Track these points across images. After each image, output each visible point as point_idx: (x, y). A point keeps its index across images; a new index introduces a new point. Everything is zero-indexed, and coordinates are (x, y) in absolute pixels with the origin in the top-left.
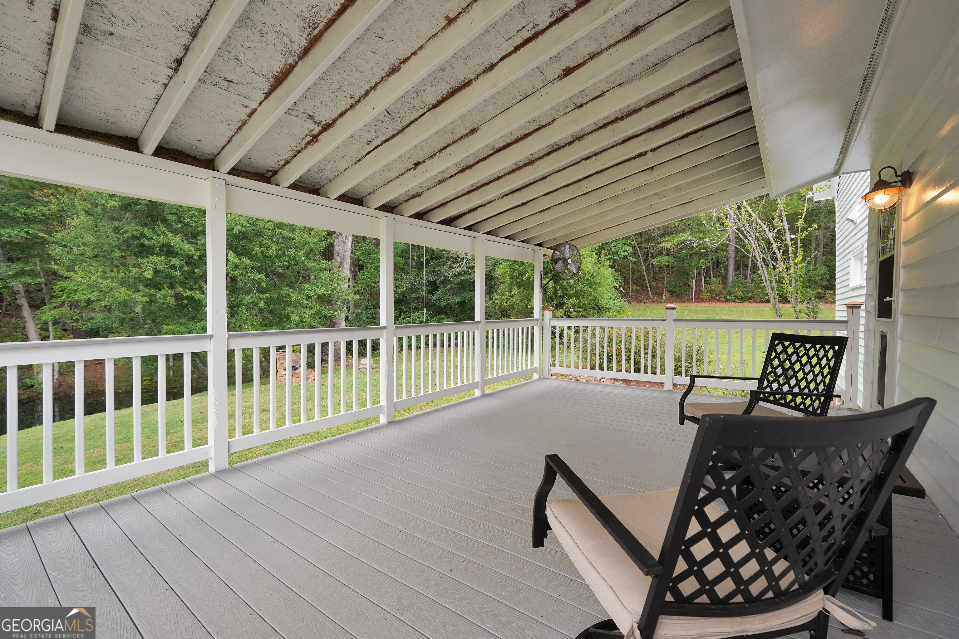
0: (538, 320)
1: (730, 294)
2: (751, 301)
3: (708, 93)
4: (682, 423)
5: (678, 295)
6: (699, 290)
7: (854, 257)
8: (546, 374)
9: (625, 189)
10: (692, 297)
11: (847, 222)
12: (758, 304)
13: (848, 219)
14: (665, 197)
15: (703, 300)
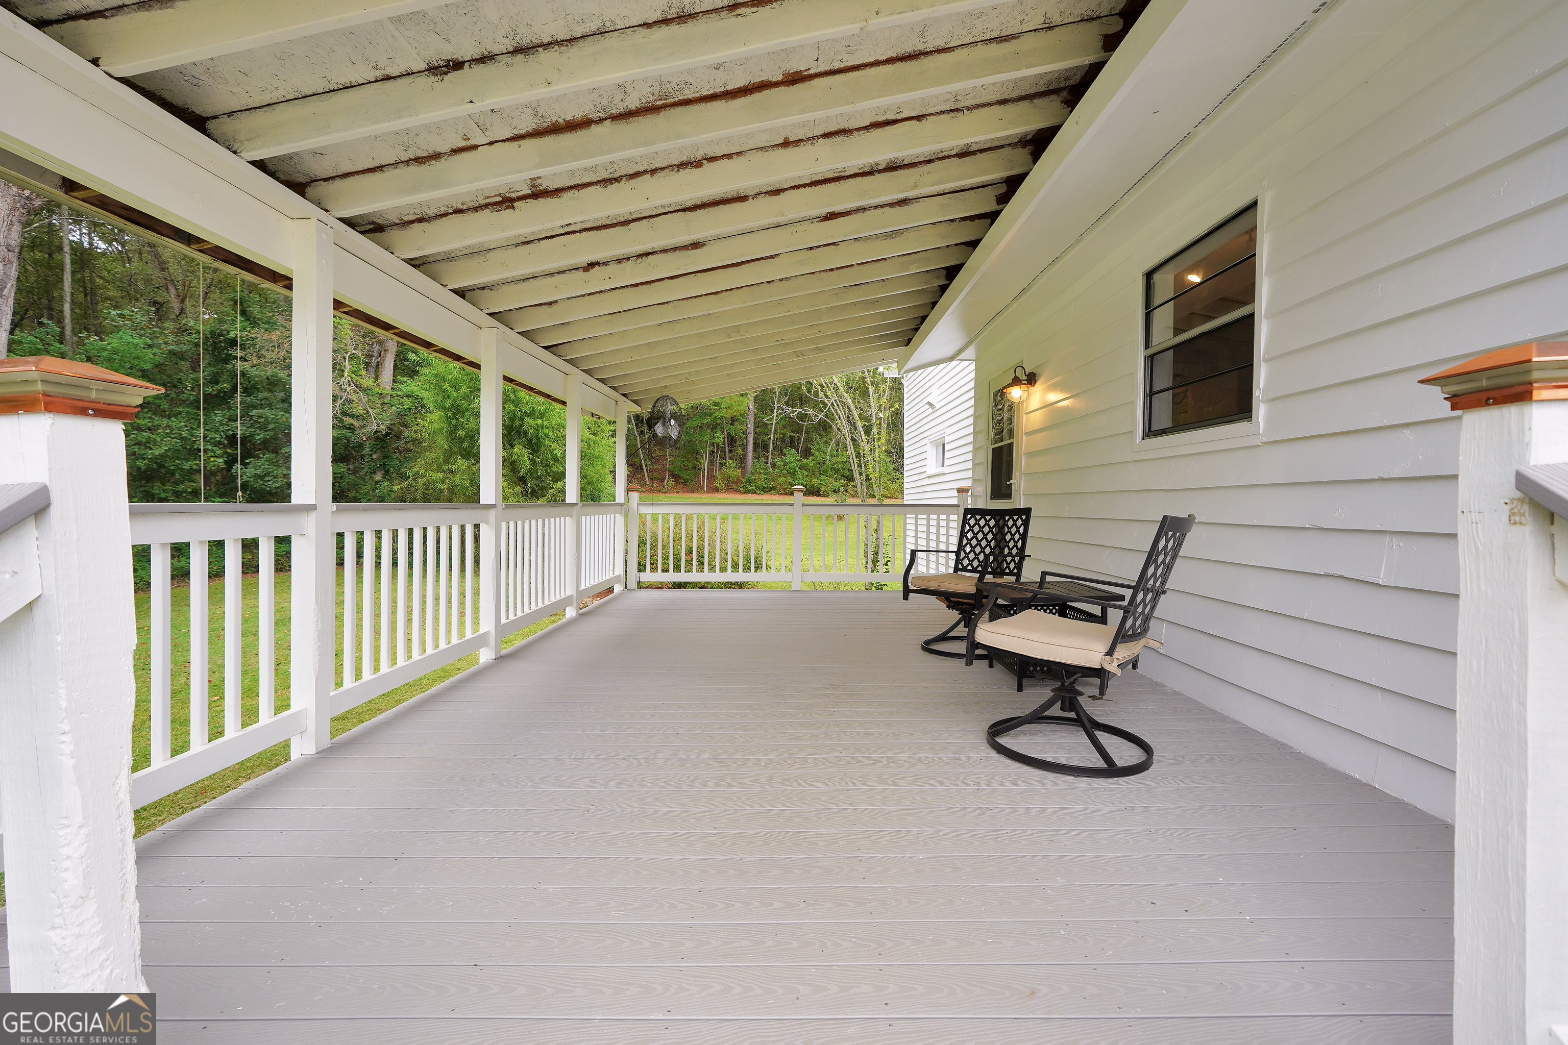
0: (622, 505)
1: (749, 482)
2: (773, 492)
3: (918, 268)
4: (906, 597)
5: (686, 481)
6: (712, 478)
7: (930, 443)
8: (632, 584)
9: (779, 341)
10: (703, 485)
11: (927, 406)
12: (782, 496)
13: (929, 403)
14: (803, 355)
15: (717, 490)
